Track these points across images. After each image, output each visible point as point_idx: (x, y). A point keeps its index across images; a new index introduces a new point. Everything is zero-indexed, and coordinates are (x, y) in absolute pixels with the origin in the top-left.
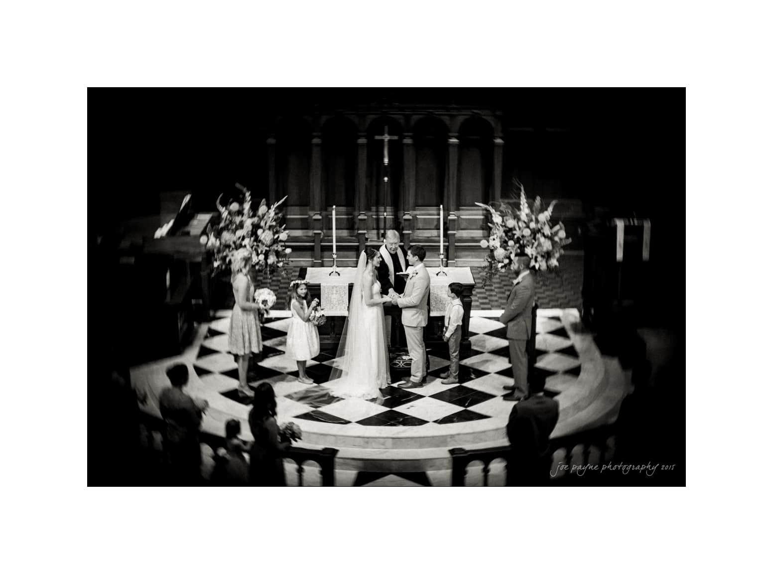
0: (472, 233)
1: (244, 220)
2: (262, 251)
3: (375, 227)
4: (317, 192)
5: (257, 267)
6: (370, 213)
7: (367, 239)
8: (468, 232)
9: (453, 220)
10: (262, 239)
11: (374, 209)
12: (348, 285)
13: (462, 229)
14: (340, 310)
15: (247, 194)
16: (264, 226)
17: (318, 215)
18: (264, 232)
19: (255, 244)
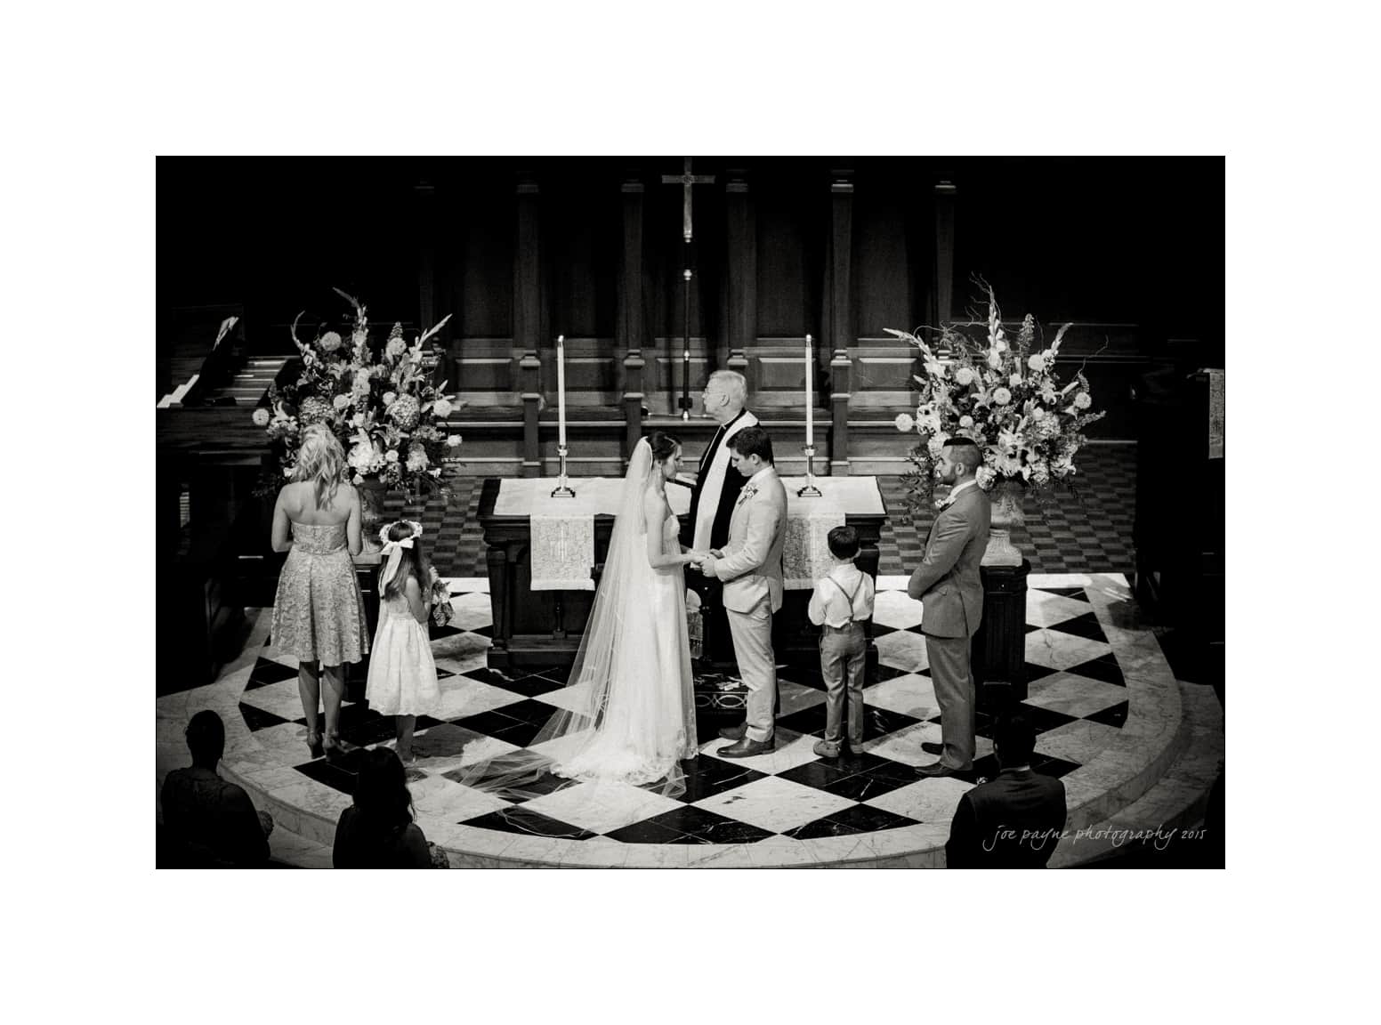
0: (886, 398)
1: (353, 370)
2: (392, 442)
3: (664, 383)
4: (529, 305)
5: (382, 479)
6: (654, 353)
7: (644, 412)
8: (876, 396)
9: (843, 368)
10: (392, 413)
11: (661, 341)
12: (593, 518)
13: (863, 389)
14: (575, 577)
15: (359, 311)
16: (398, 384)
17: (533, 357)
18: (397, 399)
19: (378, 425)
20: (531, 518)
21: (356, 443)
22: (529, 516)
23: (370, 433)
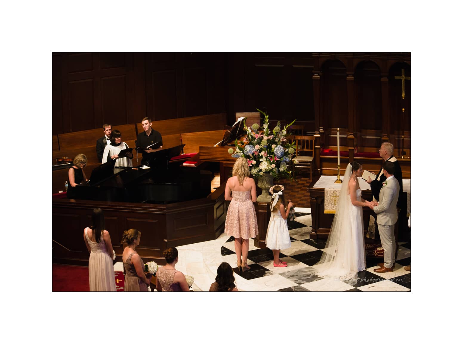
6: (394, 136)
15: (266, 117)
16: (278, 142)
17: (352, 135)
18: (276, 147)
19: (269, 155)
20: (325, 189)
21: (262, 161)
22: (324, 188)
23: (267, 158)
